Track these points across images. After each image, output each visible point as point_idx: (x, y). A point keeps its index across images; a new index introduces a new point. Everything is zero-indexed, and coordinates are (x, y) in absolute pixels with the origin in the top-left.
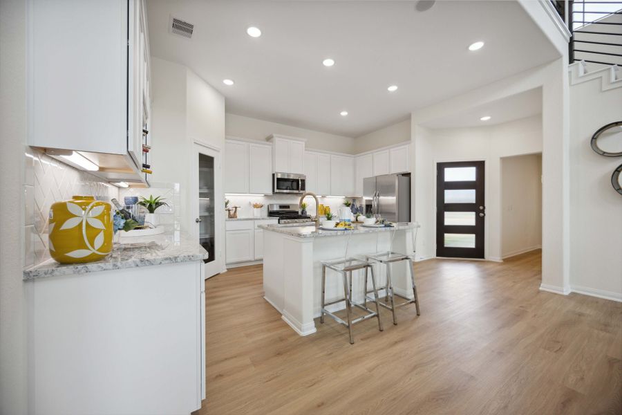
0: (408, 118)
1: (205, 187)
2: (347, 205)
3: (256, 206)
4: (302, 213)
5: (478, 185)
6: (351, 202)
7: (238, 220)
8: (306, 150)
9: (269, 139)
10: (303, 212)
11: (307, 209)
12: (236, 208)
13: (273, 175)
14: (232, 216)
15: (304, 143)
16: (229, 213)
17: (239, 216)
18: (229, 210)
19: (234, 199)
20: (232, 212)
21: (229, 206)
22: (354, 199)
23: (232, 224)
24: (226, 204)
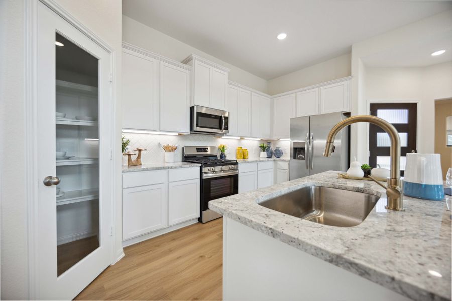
0: (347, 52)
1: (87, 117)
2: (263, 148)
3: (167, 149)
4: (221, 157)
5: (410, 128)
6: (266, 145)
7: (144, 170)
8: (228, 83)
9: (187, 61)
10: (222, 155)
11: (226, 152)
12: (140, 151)
13: (192, 109)
14: (134, 162)
15: (226, 74)
16: (129, 159)
17: (145, 162)
18: (129, 155)
19: (136, 139)
20: (133, 158)
21: (130, 149)
22: (269, 142)
23: (134, 177)
24: (124, 146)
